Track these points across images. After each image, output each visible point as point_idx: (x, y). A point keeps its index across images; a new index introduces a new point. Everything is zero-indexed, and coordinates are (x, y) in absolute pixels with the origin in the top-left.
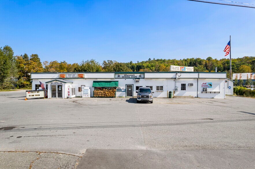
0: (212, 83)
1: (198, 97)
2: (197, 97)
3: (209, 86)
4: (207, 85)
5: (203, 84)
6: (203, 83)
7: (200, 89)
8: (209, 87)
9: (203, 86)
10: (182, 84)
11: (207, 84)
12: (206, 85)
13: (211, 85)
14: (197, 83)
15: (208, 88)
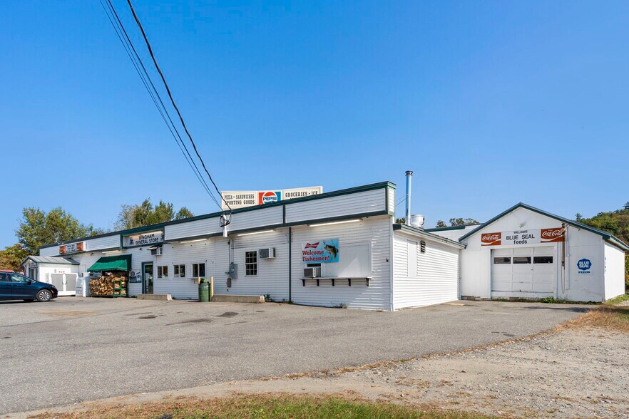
0: (337, 240)
1: (290, 302)
2: (288, 299)
3: (327, 253)
4: (319, 253)
5: (308, 250)
6: (308, 245)
7: (299, 267)
8: (327, 260)
9: (307, 256)
10: (247, 253)
11: (320, 248)
12: (316, 253)
13: (334, 250)
14: (288, 245)
15: (323, 265)
